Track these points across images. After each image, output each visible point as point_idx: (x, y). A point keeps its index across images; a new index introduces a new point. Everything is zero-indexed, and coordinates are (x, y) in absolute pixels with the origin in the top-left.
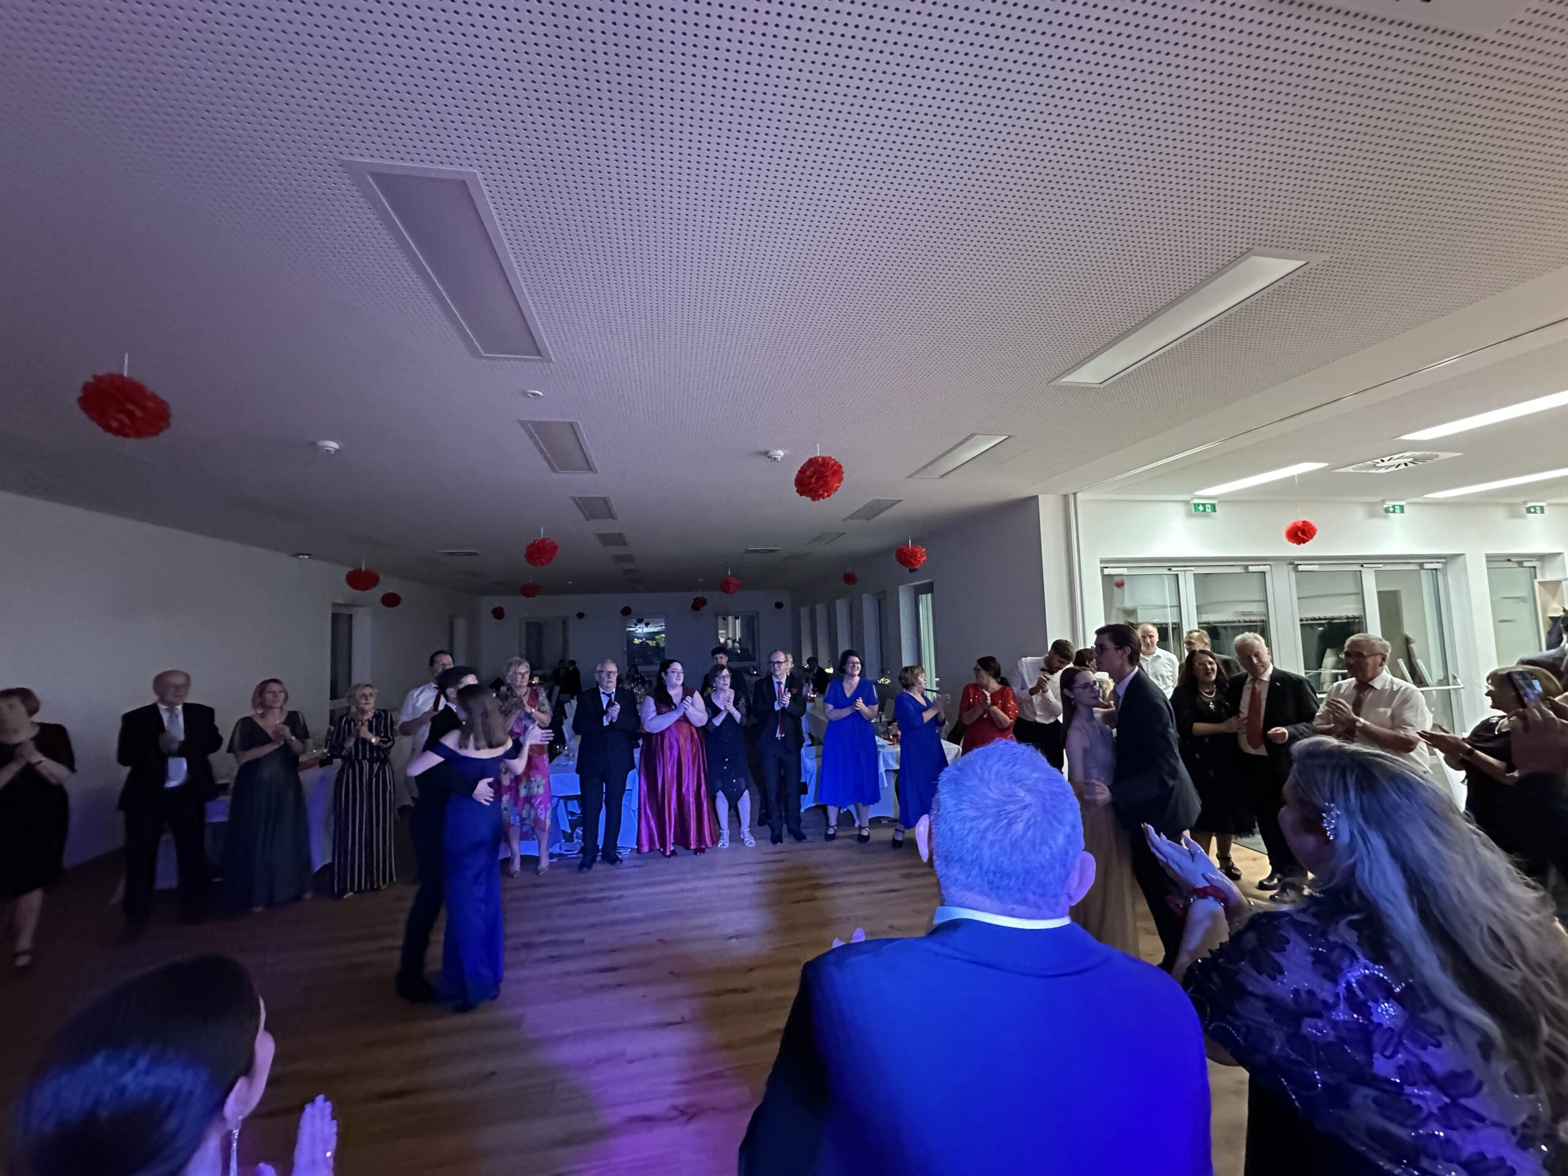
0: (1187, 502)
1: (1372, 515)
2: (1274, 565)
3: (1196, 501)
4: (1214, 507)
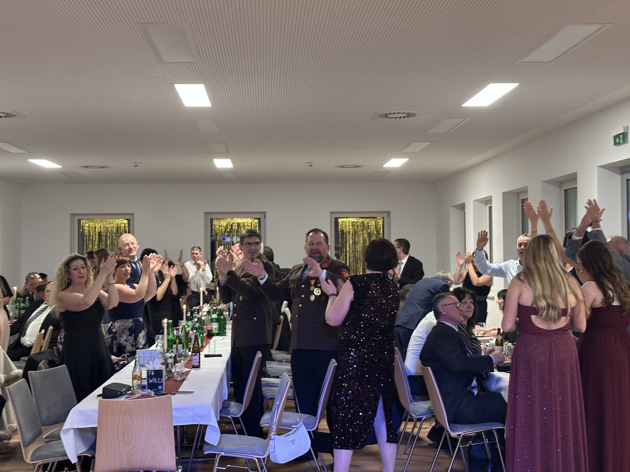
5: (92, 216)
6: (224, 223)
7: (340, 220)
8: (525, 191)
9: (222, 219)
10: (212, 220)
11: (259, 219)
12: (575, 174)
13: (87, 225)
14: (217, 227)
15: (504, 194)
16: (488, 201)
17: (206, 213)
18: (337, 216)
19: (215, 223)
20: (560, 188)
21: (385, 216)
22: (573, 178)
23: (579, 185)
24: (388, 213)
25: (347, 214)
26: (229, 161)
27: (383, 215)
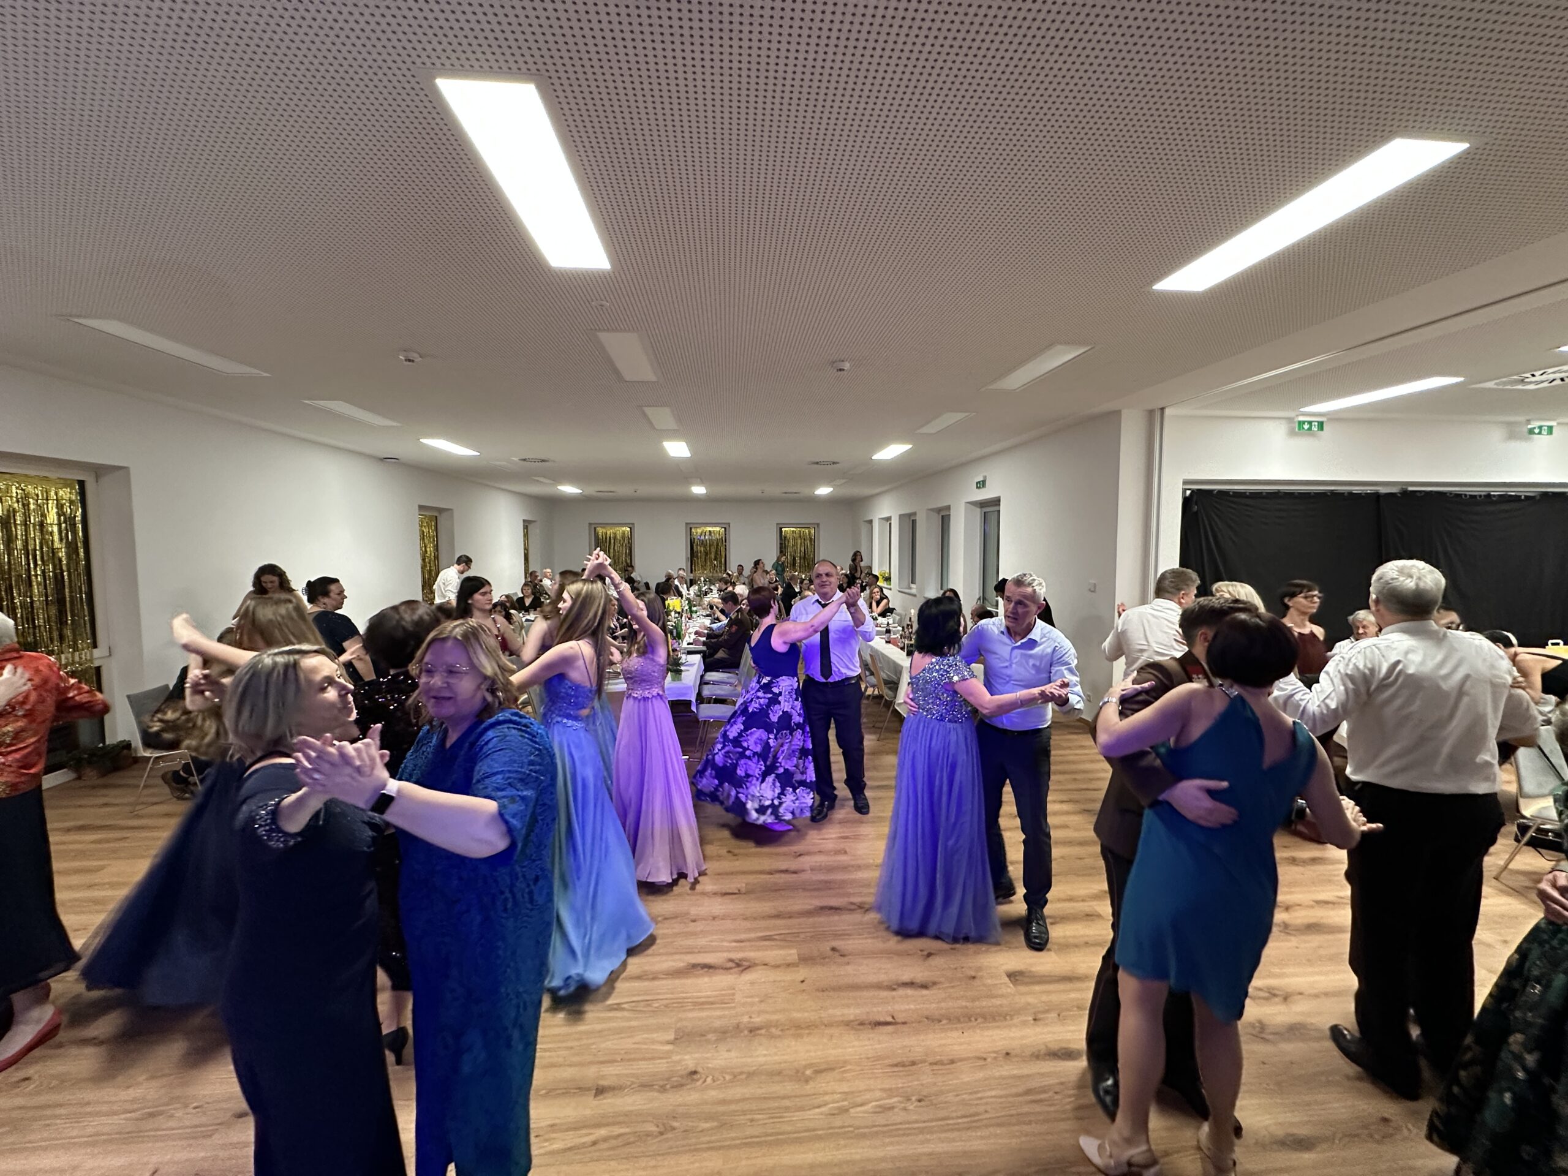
0: (1290, 420)
1: (1512, 436)
2: (1383, 490)
3: (1301, 419)
4: (1321, 425)
5: (604, 525)
6: (700, 531)
7: (783, 529)
8: (914, 514)
9: (697, 528)
10: (691, 528)
11: (725, 528)
12: (950, 505)
13: (600, 531)
14: (695, 533)
15: (901, 516)
17: (687, 524)
18: (781, 526)
19: (693, 530)
20: (939, 514)
21: (816, 527)
22: (948, 508)
23: (951, 514)
24: (818, 525)
25: (789, 525)
26: (703, 488)
27: (814, 526)
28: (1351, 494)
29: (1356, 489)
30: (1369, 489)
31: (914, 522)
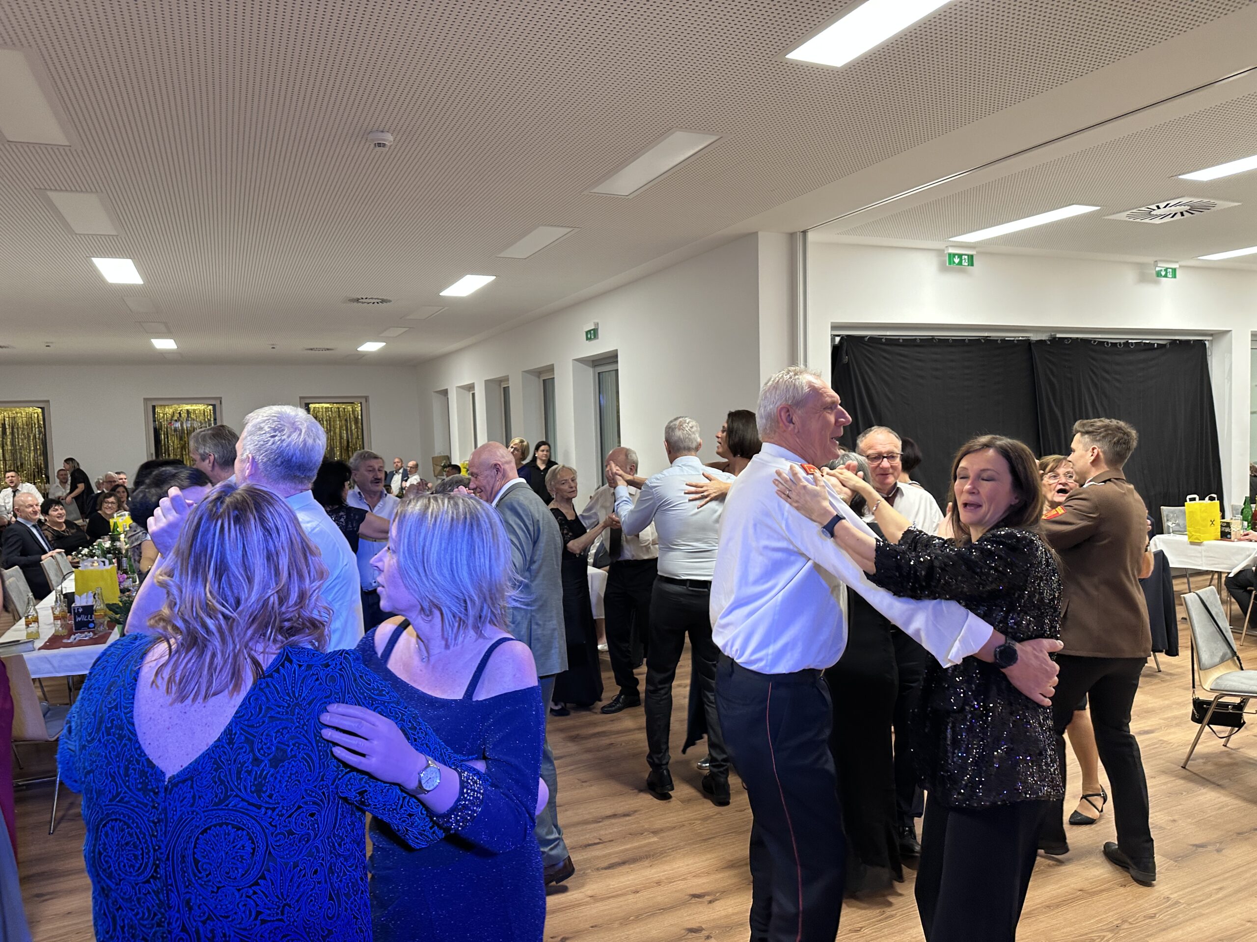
0: (940, 252)
1: (1143, 278)
2: (1034, 337)
3: (952, 251)
4: (971, 257)
6: (169, 411)
7: (311, 406)
8: (506, 379)
9: (165, 406)
10: (154, 407)
11: (214, 406)
12: (553, 365)
14: (161, 415)
15: (487, 382)
16: (470, 387)
17: (146, 400)
18: (308, 401)
19: (157, 410)
20: (539, 377)
21: (363, 401)
22: (551, 369)
23: (556, 376)
24: (366, 398)
25: (319, 399)
26: (172, 341)
27: (360, 400)
28: (1003, 341)
29: (1009, 336)
30: (1021, 336)
31: (506, 390)
